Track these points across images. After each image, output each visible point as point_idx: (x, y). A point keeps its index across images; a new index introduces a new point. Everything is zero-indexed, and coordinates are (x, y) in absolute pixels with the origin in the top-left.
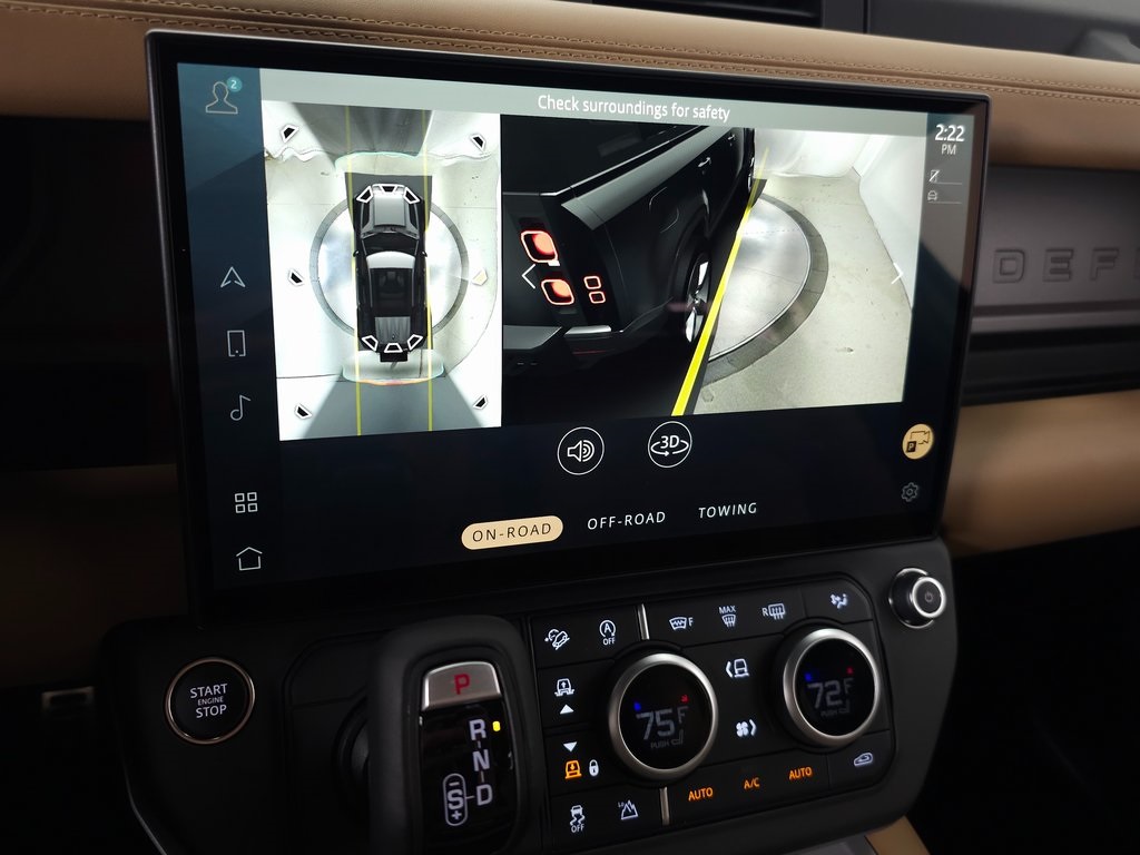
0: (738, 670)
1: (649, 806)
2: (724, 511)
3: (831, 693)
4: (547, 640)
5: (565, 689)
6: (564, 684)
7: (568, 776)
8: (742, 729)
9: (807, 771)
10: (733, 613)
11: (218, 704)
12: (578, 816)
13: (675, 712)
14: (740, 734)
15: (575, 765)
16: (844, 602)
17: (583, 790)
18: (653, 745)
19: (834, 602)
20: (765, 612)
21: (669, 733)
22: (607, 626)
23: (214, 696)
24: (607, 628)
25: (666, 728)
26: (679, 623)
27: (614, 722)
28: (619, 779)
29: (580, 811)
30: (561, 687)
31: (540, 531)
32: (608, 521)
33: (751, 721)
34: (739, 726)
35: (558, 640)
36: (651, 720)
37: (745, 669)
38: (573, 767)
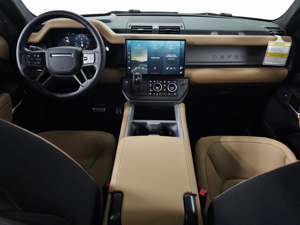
0: (165, 86)
1: (156, 94)
3: (172, 88)
5: (151, 85)
8: (164, 90)
9: (169, 94)
10: (165, 82)
12: (151, 94)
13: (158, 87)
17: (151, 92)
18: (156, 89)
20: (168, 82)
21: (158, 89)
22: (155, 81)
26: (160, 82)
27: (154, 88)
28: (154, 92)
35: (151, 81)
36: (156, 87)
38: (150, 90)
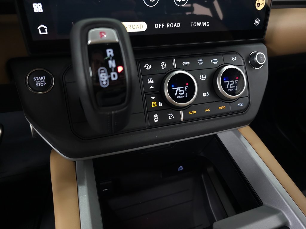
0: (203, 78)
2: (199, 24)
3: (232, 84)
4: (145, 67)
5: (151, 81)
6: (150, 80)
7: (153, 106)
8: (205, 95)
9: (224, 107)
10: (202, 61)
11: (43, 83)
12: (156, 117)
13: (184, 88)
14: (204, 96)
15: (155, 103)
16: (235, 60)
17: (157, 110)
18: (178, 97)
19: (232, 59)
20: (211, 61)
21: (183, 94)
22: (163, 63)
23: (41, 80)
24: (163, 64)
25: (182, 92)
27: (166, 93)
28: (168, 107)
29: (157, 116)
30: (150, 81)
31: (139, 27)
32: (161, 25)
33: (207, 93)
34: (204, 94)
35: (148, 67)
36: (177, 90)
37: (206, 78)
38: (154, 104)
